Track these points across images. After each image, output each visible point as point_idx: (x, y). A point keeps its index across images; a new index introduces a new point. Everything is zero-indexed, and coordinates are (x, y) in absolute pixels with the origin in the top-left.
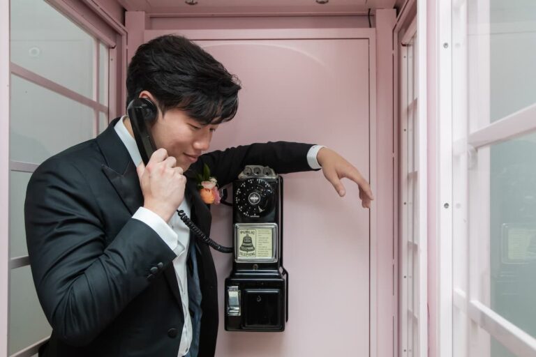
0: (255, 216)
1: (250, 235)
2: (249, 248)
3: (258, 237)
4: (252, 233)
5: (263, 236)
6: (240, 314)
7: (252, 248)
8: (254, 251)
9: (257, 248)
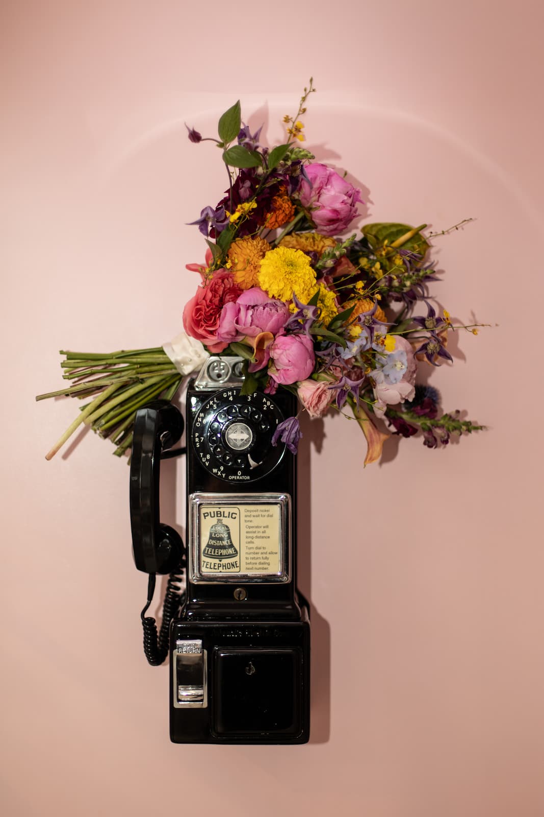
0: (239, 476)
1: (226, 521)
2: (224, 552)
3: (243, 524)
4: (231, 515)
5: (257, 522)
6: (205, 704)
7: (231, 551)
8: (236, 559)
9: (243, 552)
